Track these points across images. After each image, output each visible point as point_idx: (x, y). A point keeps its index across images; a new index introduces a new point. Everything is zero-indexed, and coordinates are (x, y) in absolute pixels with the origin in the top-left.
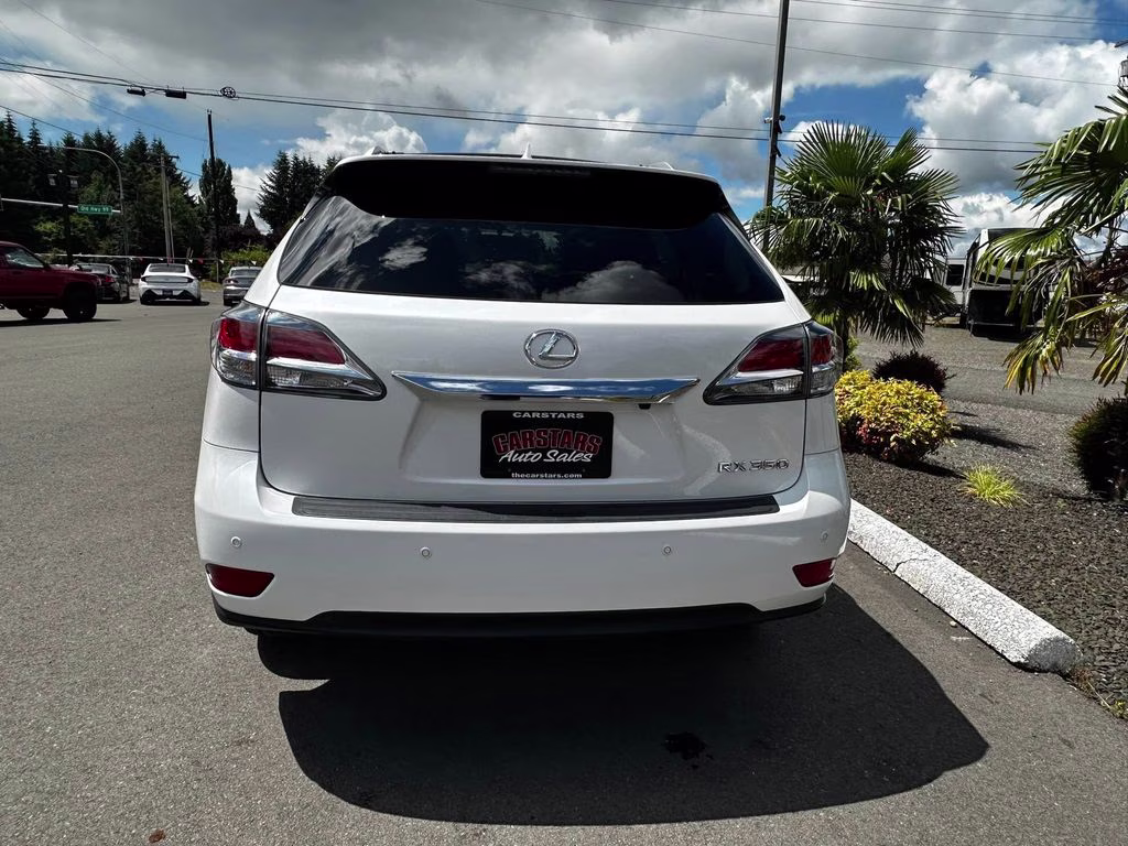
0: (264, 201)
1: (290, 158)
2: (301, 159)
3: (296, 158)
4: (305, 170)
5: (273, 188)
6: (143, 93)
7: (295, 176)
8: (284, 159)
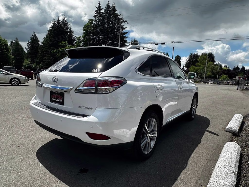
0: (186, 63)
1: (193, 54)
2: (195, 54)
3: (194, 54)
4: (196, 56)
5: (188, 60)
6: (158, 44)
7: (194, 58)
8: (192, 54)
